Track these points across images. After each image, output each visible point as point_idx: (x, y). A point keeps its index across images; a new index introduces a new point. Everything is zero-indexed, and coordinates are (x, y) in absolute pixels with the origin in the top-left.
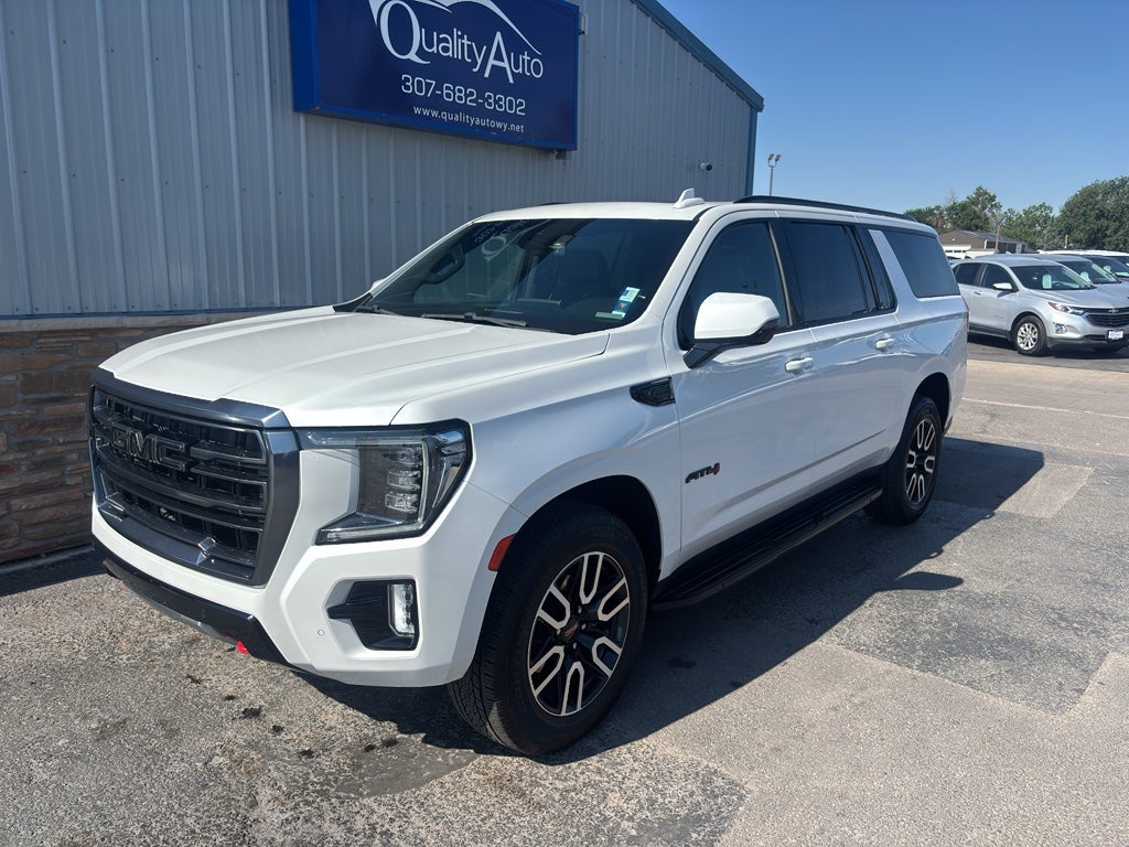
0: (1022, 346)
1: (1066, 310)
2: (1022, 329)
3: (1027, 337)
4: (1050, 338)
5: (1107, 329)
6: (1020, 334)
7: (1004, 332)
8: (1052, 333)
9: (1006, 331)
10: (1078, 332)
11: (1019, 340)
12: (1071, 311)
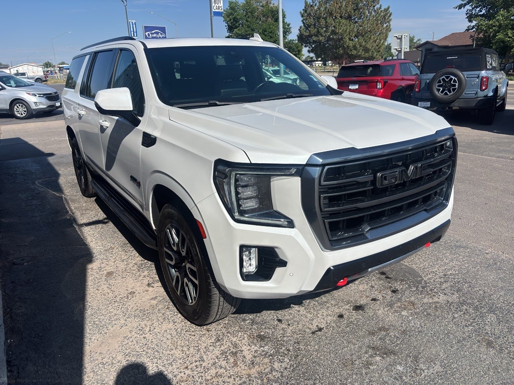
0: (19, 115)
1: (36, 96)
2: (16, 107)
3: (19, 111)
4: (34, 109)
5: (54, 102)
6: (15, 110)
7: (6, 110)
8: (34, 107)
9: (6, 109)
10: (44, 105)
11: (16, 113)
12: (38, 95)
